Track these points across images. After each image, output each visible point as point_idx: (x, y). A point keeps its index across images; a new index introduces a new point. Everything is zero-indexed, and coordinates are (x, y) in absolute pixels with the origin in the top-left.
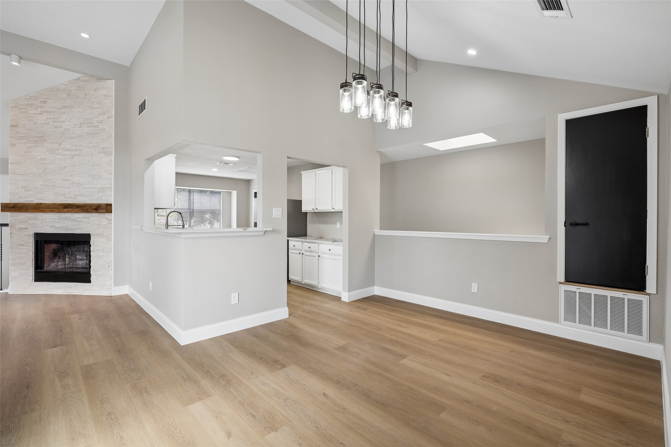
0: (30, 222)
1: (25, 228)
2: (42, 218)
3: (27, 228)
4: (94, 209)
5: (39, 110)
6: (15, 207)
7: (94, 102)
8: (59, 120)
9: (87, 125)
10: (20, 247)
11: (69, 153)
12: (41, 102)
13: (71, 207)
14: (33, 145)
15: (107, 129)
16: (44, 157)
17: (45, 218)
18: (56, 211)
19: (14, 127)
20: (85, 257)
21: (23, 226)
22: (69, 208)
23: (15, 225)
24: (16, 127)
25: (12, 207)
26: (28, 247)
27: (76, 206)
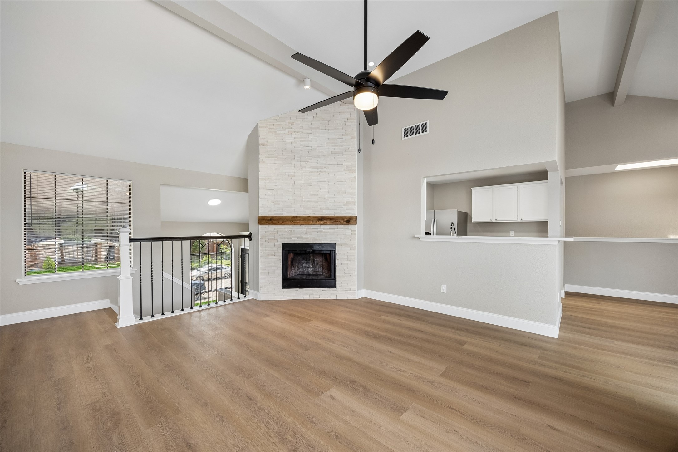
0: (279, 233)
1: (275, 240)
2: (290, 229)
3: (277, 239)
4: (345, 221)
5: (287, 131)
6: (272, 220)
7: (338, 125)
8: (305, 140)
9: (332, 145)
10: (269, 257)
11: (316, 170)
12: (289, 123)
13: (325, 219)
14: (282, 162)
15: (350, 148)
16: (292, 173)
17: (294, 229)
18: (311, 223)
19: (264, 145)
20: (312, 265)
21: (273, 238)
22: (323, 220)
23: (265, 237)
24: (266, 145)
25: (269, 220)
26: (277, 257)
27: (329, 219)
